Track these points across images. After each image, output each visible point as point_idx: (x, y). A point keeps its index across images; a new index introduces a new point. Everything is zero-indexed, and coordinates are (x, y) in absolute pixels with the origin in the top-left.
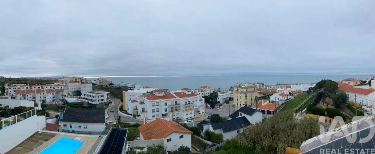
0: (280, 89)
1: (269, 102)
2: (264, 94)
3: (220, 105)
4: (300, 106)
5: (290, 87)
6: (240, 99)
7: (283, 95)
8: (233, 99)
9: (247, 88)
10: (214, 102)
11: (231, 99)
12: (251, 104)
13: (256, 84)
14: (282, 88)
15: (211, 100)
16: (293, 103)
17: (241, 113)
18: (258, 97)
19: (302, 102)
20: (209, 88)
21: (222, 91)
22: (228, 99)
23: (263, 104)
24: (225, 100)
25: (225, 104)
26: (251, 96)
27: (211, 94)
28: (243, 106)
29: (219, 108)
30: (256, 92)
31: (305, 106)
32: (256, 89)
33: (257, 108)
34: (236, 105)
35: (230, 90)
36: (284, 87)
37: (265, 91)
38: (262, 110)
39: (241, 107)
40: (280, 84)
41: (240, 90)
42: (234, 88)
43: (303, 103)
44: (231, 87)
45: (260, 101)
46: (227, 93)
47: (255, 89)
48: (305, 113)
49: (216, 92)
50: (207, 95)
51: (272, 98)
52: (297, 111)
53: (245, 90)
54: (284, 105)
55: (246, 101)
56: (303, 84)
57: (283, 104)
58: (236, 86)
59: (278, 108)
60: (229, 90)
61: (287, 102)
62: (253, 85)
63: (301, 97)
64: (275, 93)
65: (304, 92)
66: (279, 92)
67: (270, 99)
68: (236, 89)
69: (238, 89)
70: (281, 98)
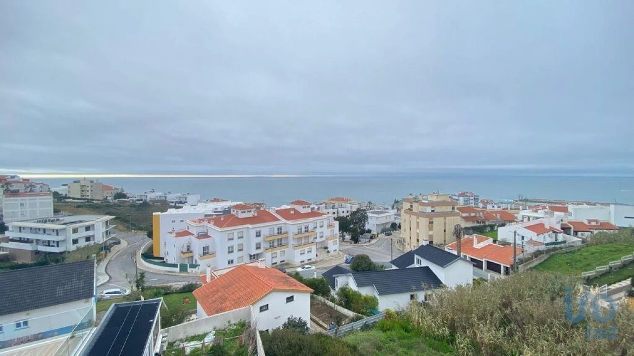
0: (528, 213)
1: (494, 241)
2: (478, 222)
3: (372, 238)
4: (604, 268)
5: (565, 210)
6: (418, 227)
7: (539, 229)
8: (400, 227)
9: (432, 204)
10: (359, 230)
11: (395, 227)
12: (445, 241)
13: (457, 198)
14: (536, 211)
15: (352, 226)
16: (577, 256)
17: (420, 258)
18: (463, 227)
19: (613, 259)
20: (346, 201)
21: (375, 207)
22: (389, 226)
23: (477, 245)
24: (382, 227)
25: (382, 236)
26: (445, 223)
27: (354, 214)
28: (424, 245)
29: (368, 244)
30: (457, 214)
31: (625, 272)
32: (458, 208)
33: (459, 252)
34: (408, 240)
35: (393, 208)
36: (544, 208)
37: (481, 214)
38: (472, 260)
39: (420, 245)
40: (526, 200)
41: (416, 208)
42: (402, 204)
43: (618, 263)
44: (397, 202)
45: (466, 236)
46: (387, 214)
47: (453, 209)
48: (622, 294)
49: (364, 210)
50: (345, 215)
51: (504, 233)
52: (589, 281)
53: (429, 210)
54: (545, 257)
55: (431, 233)
56: (615, 204)
57: (537, 254)
58: (407, 200)
59: (522, 261)
60: (390, 208)
61: (554, 249)
62: (449, 200)
63: (611, 242)
64: (511, 221)
65: (620, 228)
66: (526, 220)
67: (497, 235)
68: (406, 206)
69: (411, 206)
70: (531, 235)
